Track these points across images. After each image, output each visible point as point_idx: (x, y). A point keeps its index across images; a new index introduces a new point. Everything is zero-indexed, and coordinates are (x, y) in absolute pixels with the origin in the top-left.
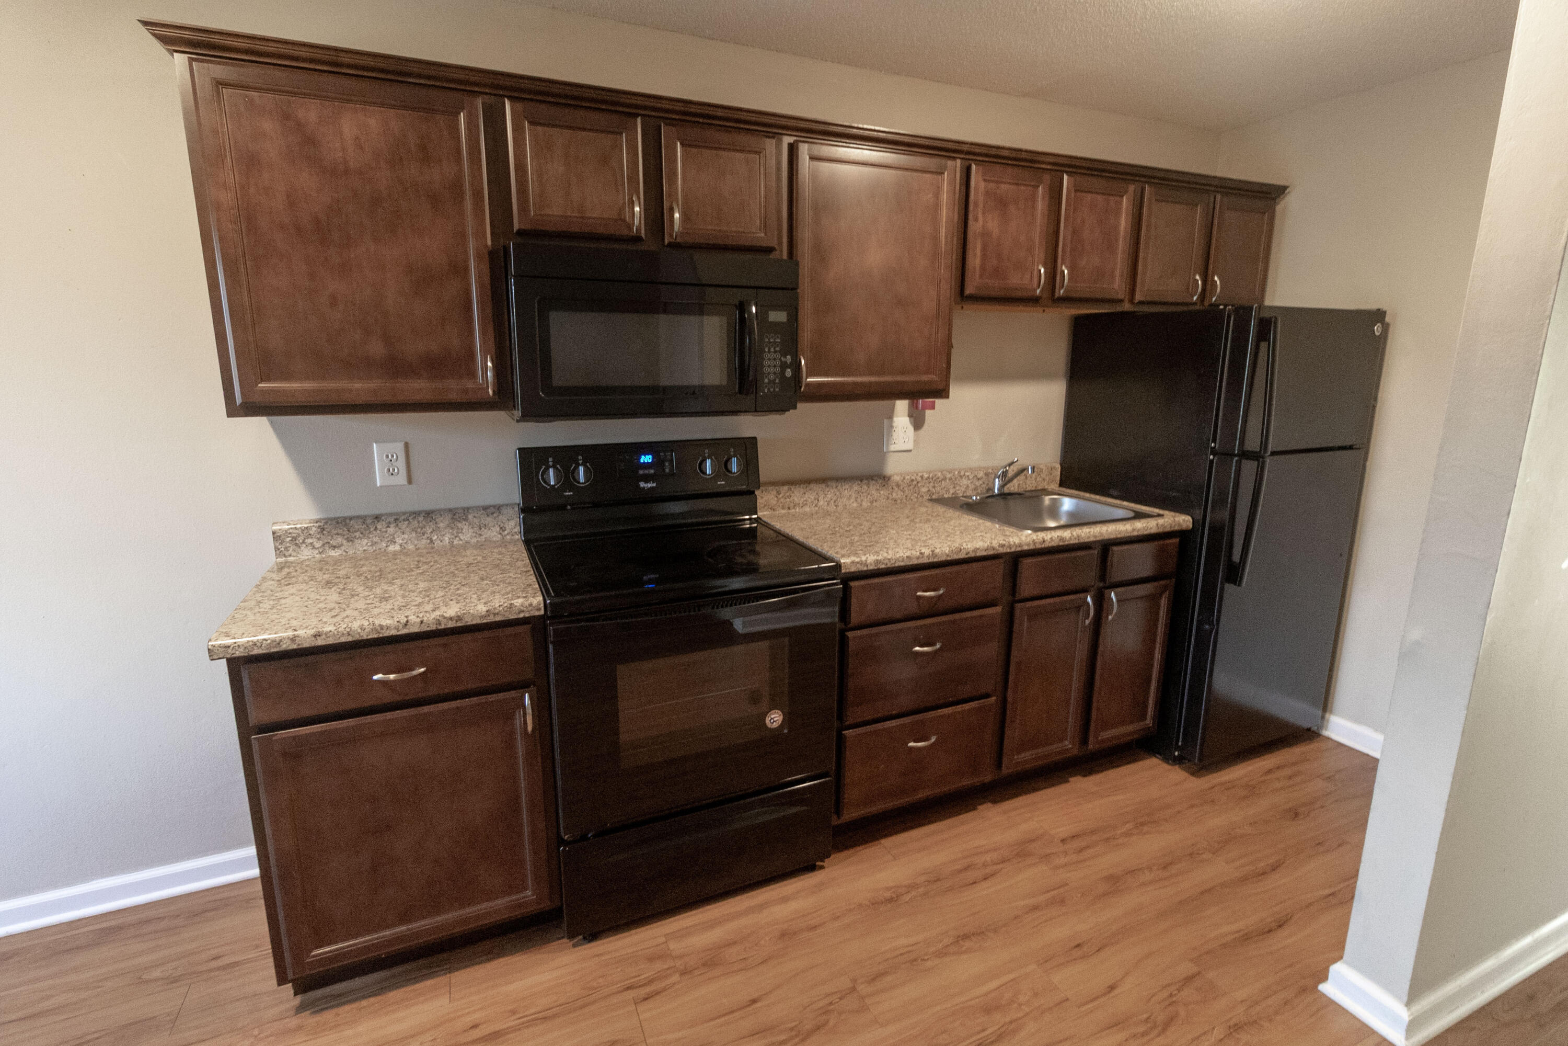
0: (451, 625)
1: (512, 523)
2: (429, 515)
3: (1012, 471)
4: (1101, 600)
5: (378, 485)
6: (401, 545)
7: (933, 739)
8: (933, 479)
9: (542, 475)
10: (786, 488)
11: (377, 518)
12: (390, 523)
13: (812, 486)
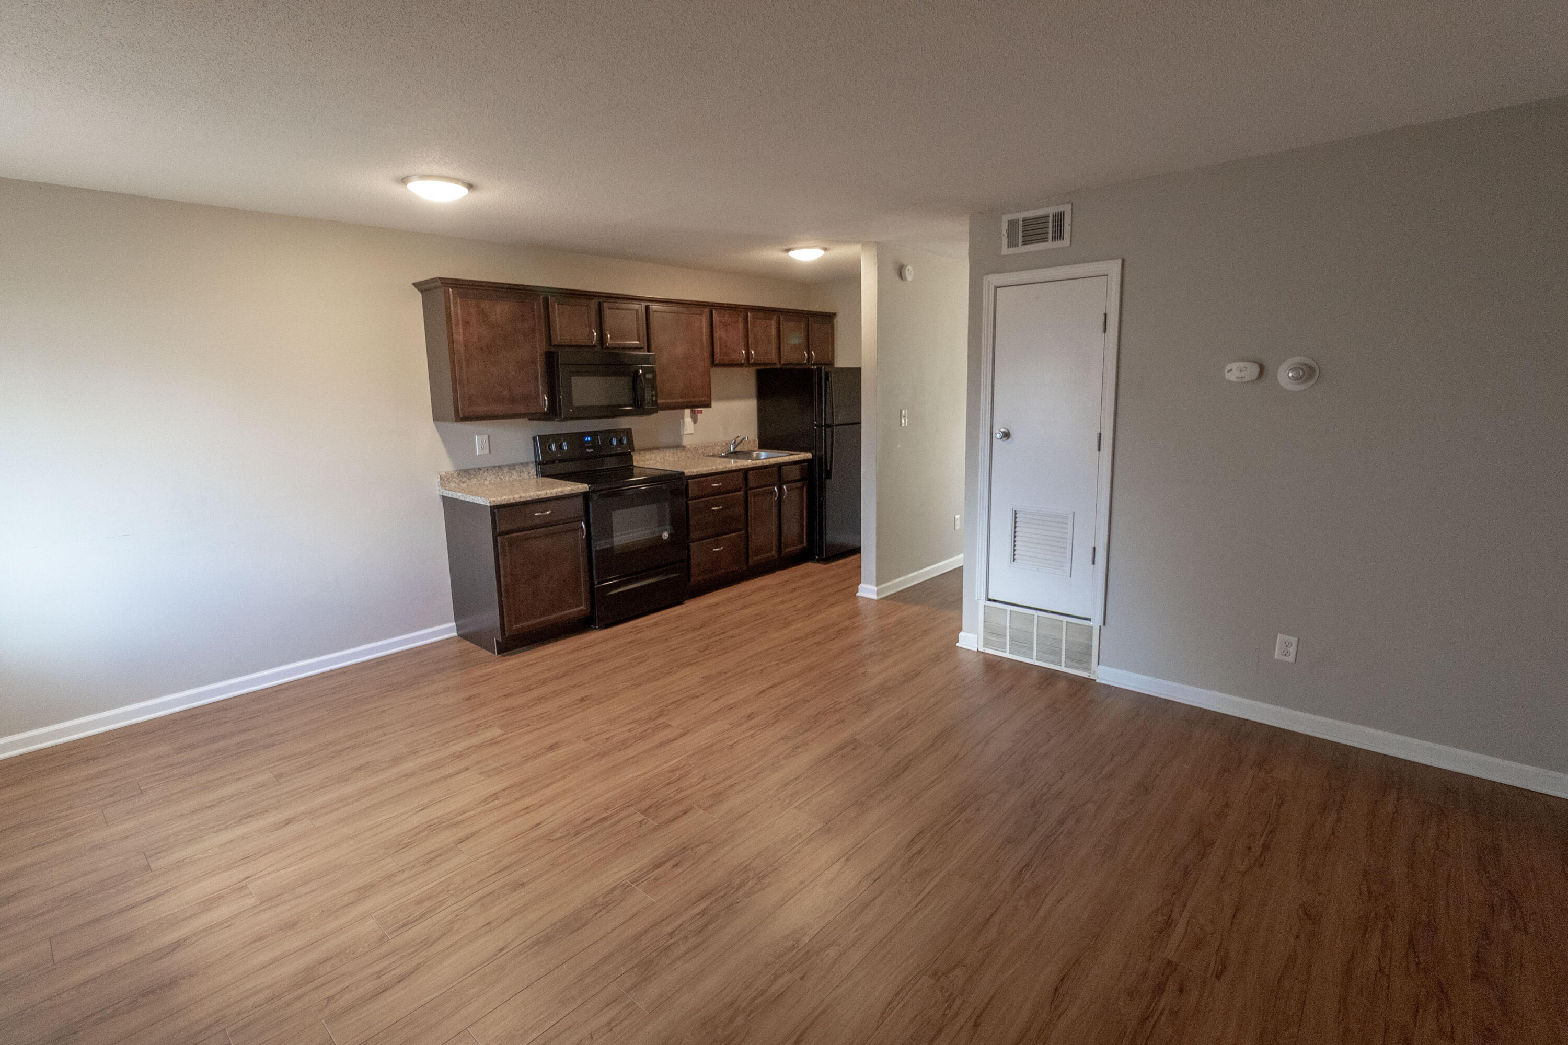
0: (561, 494)
1: (533, 470)
2: (499, 467)
3: (738, 440)
4: (780, 489)
5: (478, 454)
6: (489, 481)
7: (722, 548)
8: (704, 447)
9: (549, 447)
10: (643, 452)
11: (480, 469)
12: (483, 471)
13: (653, 451)
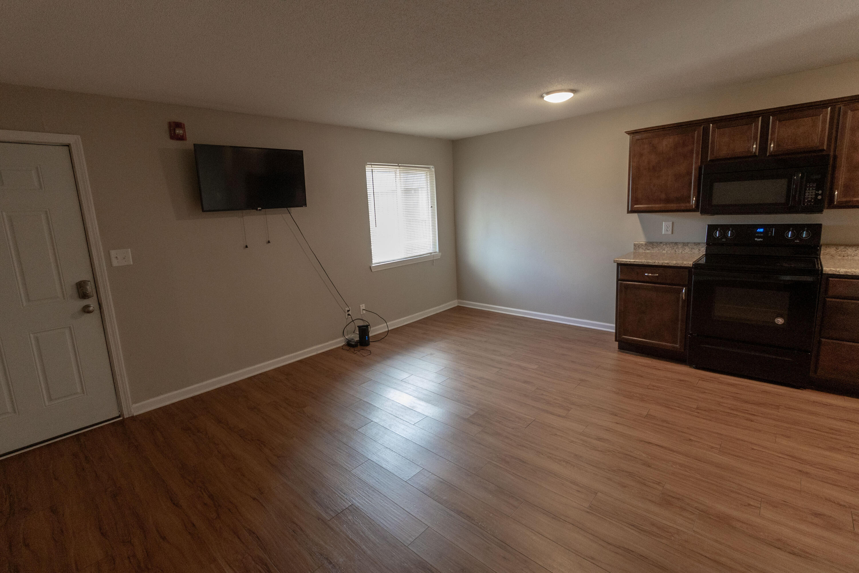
0: (666, 265)
1: (703, 249)
2: (676, 243)
5: (663, 233)
6: (666, 251)
9: (715, 233)
12: (664, 244)
